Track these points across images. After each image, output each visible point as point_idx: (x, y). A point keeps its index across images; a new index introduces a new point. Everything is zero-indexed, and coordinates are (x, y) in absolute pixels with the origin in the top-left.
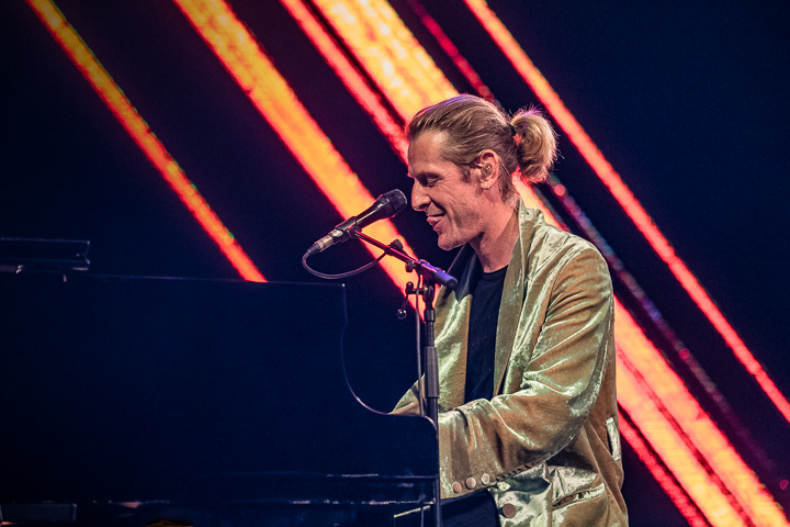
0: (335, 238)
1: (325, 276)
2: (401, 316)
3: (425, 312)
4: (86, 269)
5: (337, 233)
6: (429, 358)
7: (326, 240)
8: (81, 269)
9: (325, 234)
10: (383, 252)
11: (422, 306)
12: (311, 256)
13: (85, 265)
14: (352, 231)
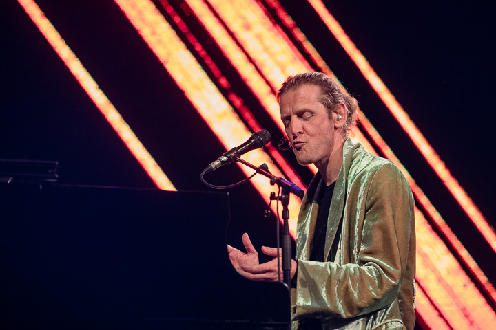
0: (223, 162)
1: (215, 187)
2: (266, 214)
3: (283, 212)
4: (55, 181)
5: (224, 158)
6: (285, 242)
7: (217, 163)
8: (52, 180)
9: (216, 159)
10: (255, 171)
11: (281, 208)
12: (206, 174)
13: (54, 178)
14: (234, 157)
